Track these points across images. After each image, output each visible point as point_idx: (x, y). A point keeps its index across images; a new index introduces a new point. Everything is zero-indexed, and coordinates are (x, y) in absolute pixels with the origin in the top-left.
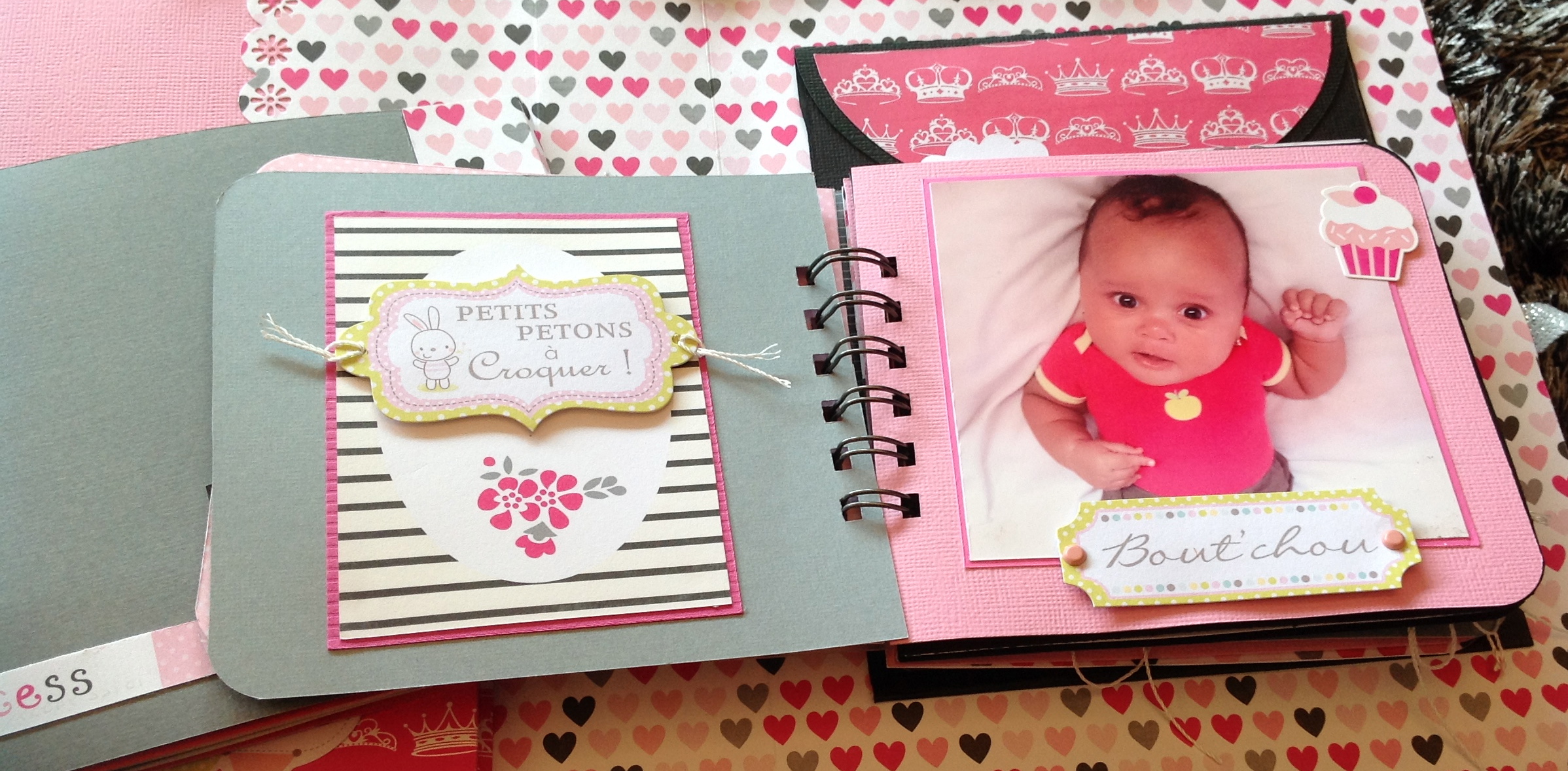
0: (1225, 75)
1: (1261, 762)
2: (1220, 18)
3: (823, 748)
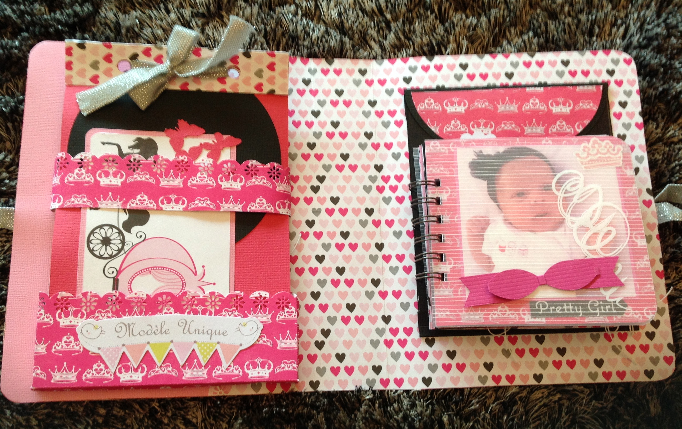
0: (561, 106)
1: (544, 365)
2: (561, 81)
3: (402, 351)
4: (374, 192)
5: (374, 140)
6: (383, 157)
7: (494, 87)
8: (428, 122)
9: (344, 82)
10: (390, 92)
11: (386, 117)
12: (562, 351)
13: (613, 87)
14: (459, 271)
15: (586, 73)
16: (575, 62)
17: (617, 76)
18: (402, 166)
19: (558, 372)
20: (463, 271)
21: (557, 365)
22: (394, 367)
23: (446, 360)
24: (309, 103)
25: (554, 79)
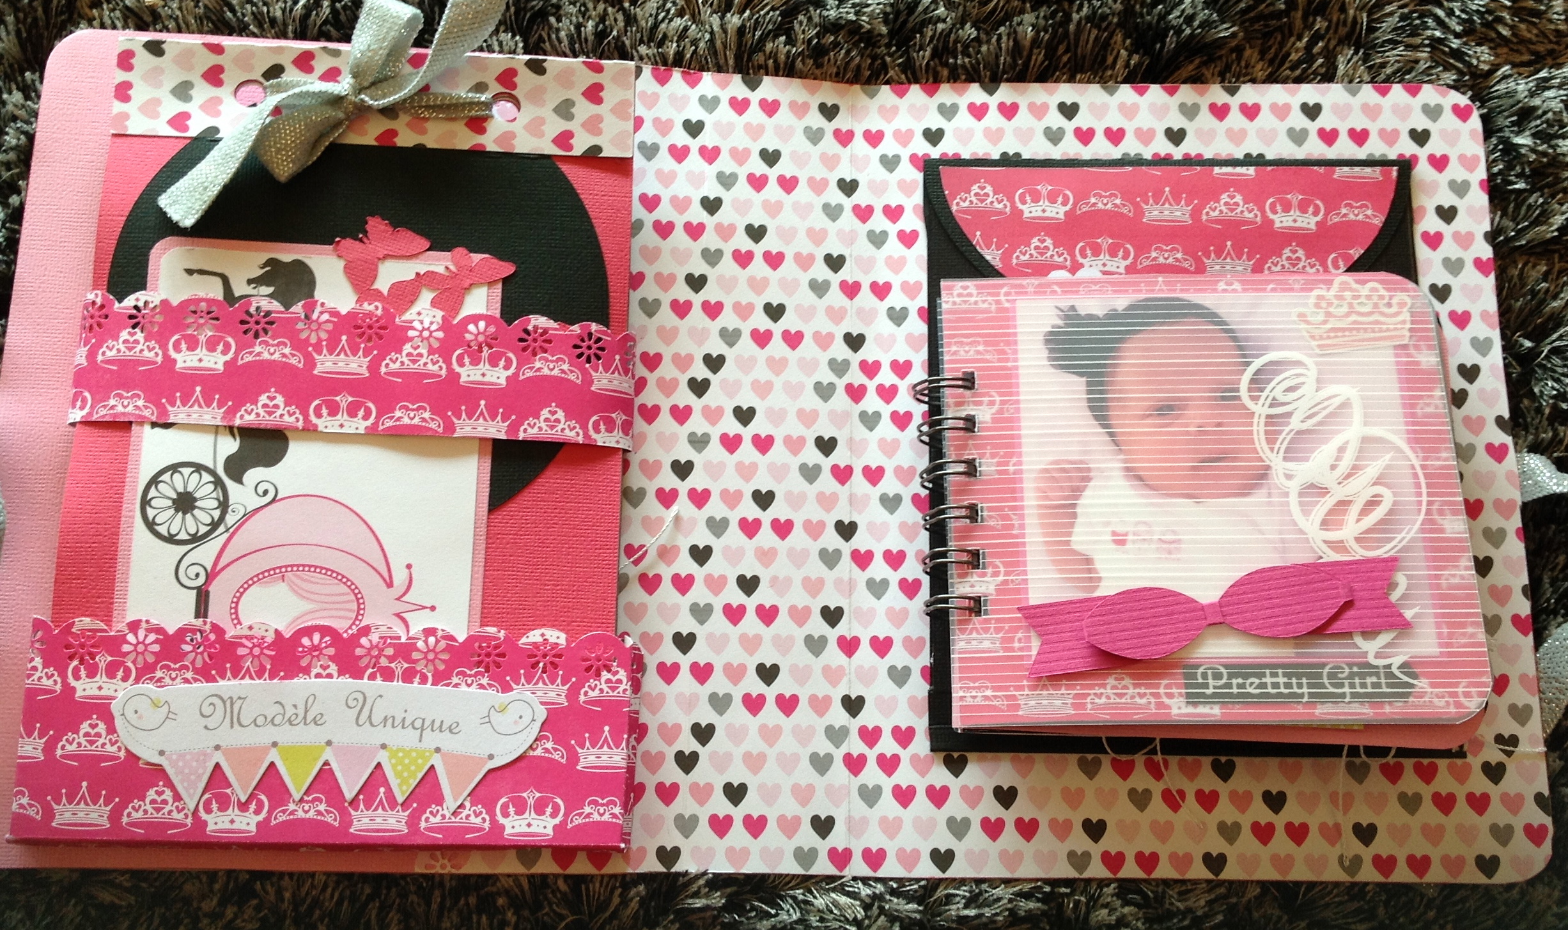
0: (1295, 213)
1: (1229, 832)
2: (1300, 154)
3: (887, 783)
4: (840, 398)
5: (847, 273)
6: (867, 316)
7: (1138, 162)
8: (977, 238)
9: (785, 133)
10: (890, 163)
11: (878, 221)
12: (1275, 801)
13: (1423, 171)
14: (1018, 591)
15: (1361, 137)
16: (1335, 108)
17: (1435, 146)
18: (910, 339)
19: (1266, 853)
20: (1026, 591)
21: (1263, 833)
22: (864, 821)
23: (991, 808)
24: (696, 180)
25: (1282, 148)
